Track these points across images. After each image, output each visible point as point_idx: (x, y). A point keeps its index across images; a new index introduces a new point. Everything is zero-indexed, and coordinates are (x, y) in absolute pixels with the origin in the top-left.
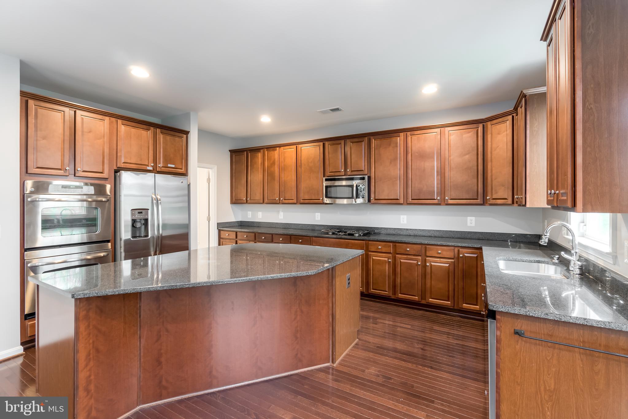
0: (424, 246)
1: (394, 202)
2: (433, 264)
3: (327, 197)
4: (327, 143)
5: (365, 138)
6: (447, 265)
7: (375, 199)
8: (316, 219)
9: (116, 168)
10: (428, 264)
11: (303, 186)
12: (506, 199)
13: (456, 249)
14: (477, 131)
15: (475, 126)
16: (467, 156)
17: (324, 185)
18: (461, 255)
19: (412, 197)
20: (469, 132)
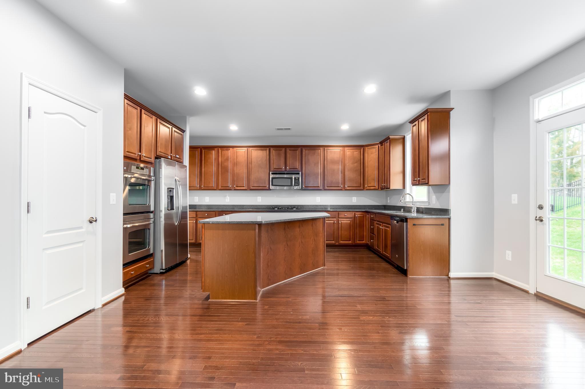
0: (337, 212)
1: (316, 189)
2: (342, 222)
3: (272, 185)
4: (272, 149)
5: (299, 148)
6: (350, 222)
7: (305, 187)
8: (258, 201)
9: (156, 156)
10: (340, 222)
11: (253, 177)
12: (375, 186)
13: (354, 213)
14: (361, 151)
15: (359, 148)
16: (356, 164)
17: (271, 177)
18: (356, 216)
19: (327, 186)
20: (357, 151)
